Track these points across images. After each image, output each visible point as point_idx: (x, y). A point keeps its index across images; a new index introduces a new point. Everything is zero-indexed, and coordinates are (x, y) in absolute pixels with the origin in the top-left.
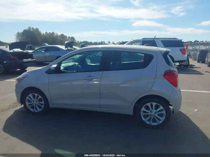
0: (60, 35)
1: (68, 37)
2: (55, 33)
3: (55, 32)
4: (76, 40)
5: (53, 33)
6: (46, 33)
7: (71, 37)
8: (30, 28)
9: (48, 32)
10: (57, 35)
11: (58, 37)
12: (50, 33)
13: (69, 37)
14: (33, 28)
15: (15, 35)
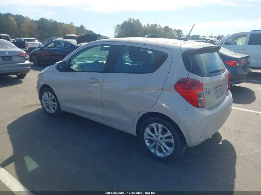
0: (164, 27)
1: (173, 29)
2: (158, 26)
3: (158, 24)
4: (184, 34)
5: (156, 25)
6: (148, 25)
7: (177, 29)
8: (130, 19)
9: (150, 24)
10: (161, 27)
11: (162, 30)
12: (152, 24)
13: (175, 30)
14: (133, 19)
15: (114, 28)
